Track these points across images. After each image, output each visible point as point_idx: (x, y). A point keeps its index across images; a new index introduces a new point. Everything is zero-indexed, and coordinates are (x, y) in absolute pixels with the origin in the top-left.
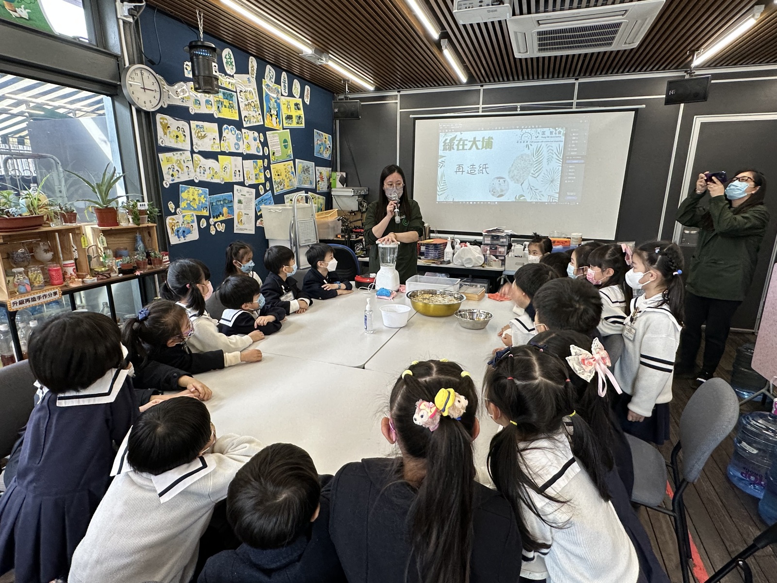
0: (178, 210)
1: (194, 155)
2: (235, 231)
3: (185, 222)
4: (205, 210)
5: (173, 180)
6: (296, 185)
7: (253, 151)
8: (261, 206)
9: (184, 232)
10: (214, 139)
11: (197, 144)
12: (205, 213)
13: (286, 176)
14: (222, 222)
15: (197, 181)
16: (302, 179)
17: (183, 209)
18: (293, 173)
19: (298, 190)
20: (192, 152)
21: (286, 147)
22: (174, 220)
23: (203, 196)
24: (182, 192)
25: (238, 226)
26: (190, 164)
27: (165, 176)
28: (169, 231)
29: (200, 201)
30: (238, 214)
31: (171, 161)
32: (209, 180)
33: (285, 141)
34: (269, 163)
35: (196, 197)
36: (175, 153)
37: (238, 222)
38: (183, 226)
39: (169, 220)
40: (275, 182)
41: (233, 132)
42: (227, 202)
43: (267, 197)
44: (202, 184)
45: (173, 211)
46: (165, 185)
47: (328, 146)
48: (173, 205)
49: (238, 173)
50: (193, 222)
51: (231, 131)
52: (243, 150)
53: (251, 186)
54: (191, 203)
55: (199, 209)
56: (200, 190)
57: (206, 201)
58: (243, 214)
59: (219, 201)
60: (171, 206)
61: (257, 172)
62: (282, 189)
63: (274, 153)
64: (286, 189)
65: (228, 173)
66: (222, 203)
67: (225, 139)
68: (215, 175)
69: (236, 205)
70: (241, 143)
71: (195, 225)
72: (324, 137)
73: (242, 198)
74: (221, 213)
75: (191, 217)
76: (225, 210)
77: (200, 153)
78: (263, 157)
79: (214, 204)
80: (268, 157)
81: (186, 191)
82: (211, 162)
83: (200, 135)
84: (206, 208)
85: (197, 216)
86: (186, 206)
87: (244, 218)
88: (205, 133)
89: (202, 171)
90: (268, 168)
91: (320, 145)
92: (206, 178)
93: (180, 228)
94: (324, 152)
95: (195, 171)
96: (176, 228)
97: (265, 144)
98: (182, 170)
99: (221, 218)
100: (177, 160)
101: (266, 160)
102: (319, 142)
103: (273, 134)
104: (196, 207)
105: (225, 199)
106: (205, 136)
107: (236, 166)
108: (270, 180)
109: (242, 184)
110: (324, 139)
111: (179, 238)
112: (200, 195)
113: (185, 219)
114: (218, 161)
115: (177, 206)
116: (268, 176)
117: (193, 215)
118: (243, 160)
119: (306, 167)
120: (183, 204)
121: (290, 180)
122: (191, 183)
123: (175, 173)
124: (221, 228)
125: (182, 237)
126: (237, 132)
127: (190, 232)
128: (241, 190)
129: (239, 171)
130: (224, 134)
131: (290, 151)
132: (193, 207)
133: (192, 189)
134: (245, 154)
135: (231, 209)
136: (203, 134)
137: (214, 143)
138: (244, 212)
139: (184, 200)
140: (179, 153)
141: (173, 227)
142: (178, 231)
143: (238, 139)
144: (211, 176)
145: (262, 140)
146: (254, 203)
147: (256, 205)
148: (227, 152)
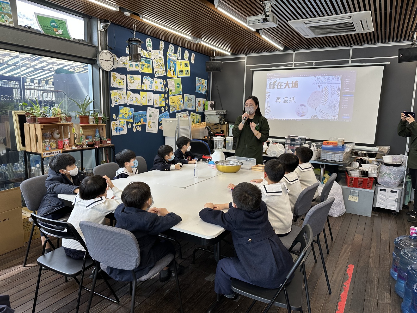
0: (117, 118)
1: (128, 91)
2: (147, 131)
3: (121, 125)
4: (131, 119)
5: (116, 104)
6: (183, 108)
7: (159, 89)
8: (162, 119)
9: (119, 129)
10: (138, 83)
11: (129, 86)
12: (131, 121)
13: (177, 103)
14: (140, 126)
15: (128, 104)
16: (187, 105)
17: (120, 118)
18: (182, 101)
19: (185, 111)
20: (127, 90)
21: (178, 87)
22: (115, 123)
23: (131, 112)
24: (120, 109)
25: (149, 128)
26: (125, 96)
27: (113, 102)
28: (112, 128)
29: (129, 114)
30: (149, 122)
31: (116, 94)
32: (134, 104)
33: (178, 84)
34: (168, 96)
35: (127, 112)
36: (118, 90)
37: (149, 127)
38: (119, 126)
39: (112, 123)
40: (171, 106)
41: (149, 80)
42: (143, 115)
43: (166, 114)
44: (131, 106)
45: (115, 119)
46: (112, 106)
47: (204, 87)
48: (115, 116)
49: (150, 101)
50: (125, 125)
51: (148, 79)
52: (154, 89)
53: (157, 108)
54: (124, 115)
55: (128, 118)
56: (129, 109)
57: (132, 114)
58: (152, 122)
59: (139, 115)
60: (114, 116)
61: (161, 101)
62: (175, 110)
63: (171, 90)
64: (177, 110)
65: (145, 101)
66: (140, 116)
67: (144, 83)
68: (138, 102)
69: (148, 117)
70: (153, 85)
71: (126, 126)
72: (202, 81)
73: (152, 114)
74: (139, 121)
75: (124, 122)
76: (142, 120)
77: (131, 90)
78: (164, 93)
79: (136, 116)
80: (168, 93)
81: (122, 109)
82: (136, 95)
83: (131, 81)
84: (132, 118)
85: (127, 122)
86: (122, 117)
87: (152, 125)
88: (134, 80)
89: (131, 100)
90: (167, 98)
91: (199, 86)
92: (133, 103)
93: (118, 127)
94: (202, 90)
95: (128, 99)
96: (116, 127)
97: (166, 86)
98: (121, 99)
99: (139, 124)
100: (119, 94)
101: (166, 94)
102: (199, 84)
103: (171, 80)
104: (127, 117)
105: (142, 114)
106: (134, 82)
107: (149, 97)
108: (168, 105)
109: (152, 106)
110: (202, 83)
111: (117, 132)
112: (129, 111)
113: (120, 123)
114: (140, 95)
115: (117, 116)
116: (167, 103)
117: (125, 121)
118: (153, 94)
119: (190, 98)
120: (120, 116)
121: (180, 105)
122: (125, 105)
123: (118, 100)
124: (139, 129)
125: (118, 132)
126: (151, 79)
127: (122, 130)
128: (151, 110)
129: (151, 100)
130: (144, 81)
131: (181, 89)
132: (125, 117)
133: (125, 108)
134: (155, 91)
135: (145, 120)
136: (133, 81)
137: (138, 85)
138: (152, 121)
139: (121, 113)
140: (120, 90)
141: (114, 127)
142: (116, 129)
143: (151, 83)
144: (136, 102)
145: (165, 84)
146: (158, 116)
147: (159, 118)
148: (145, 90)
